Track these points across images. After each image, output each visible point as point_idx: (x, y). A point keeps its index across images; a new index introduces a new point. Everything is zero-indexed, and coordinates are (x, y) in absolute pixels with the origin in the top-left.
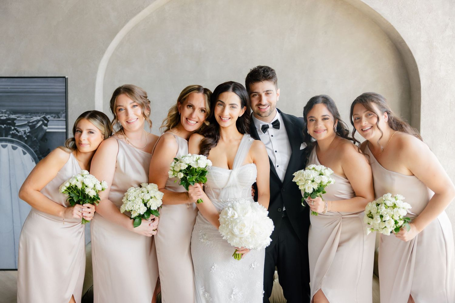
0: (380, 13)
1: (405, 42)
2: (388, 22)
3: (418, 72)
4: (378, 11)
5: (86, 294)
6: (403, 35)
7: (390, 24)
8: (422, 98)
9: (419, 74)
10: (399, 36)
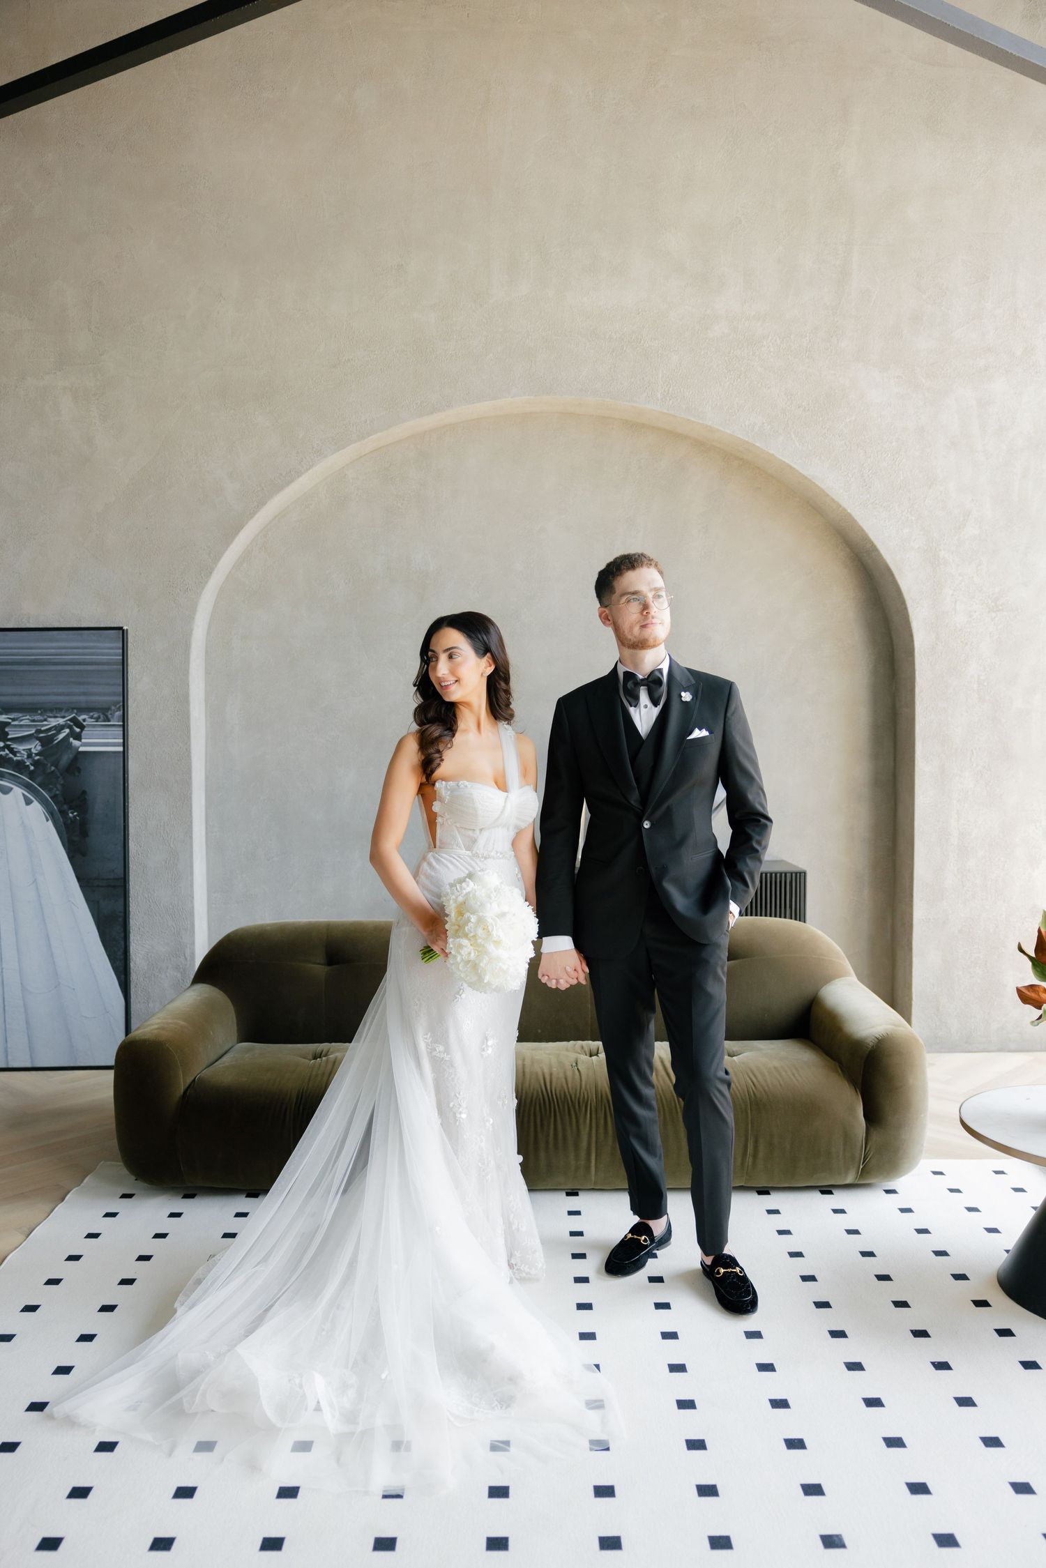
0: (823, 486)
1: (875, 549)
2: (840, 506)
3: (908, 616)
4: (818, 483)
5: (191, 1083)
6: (872, 535)
7: (844, 510)
8: (917, 673)
9: (911, 620)
10: (866, 538)
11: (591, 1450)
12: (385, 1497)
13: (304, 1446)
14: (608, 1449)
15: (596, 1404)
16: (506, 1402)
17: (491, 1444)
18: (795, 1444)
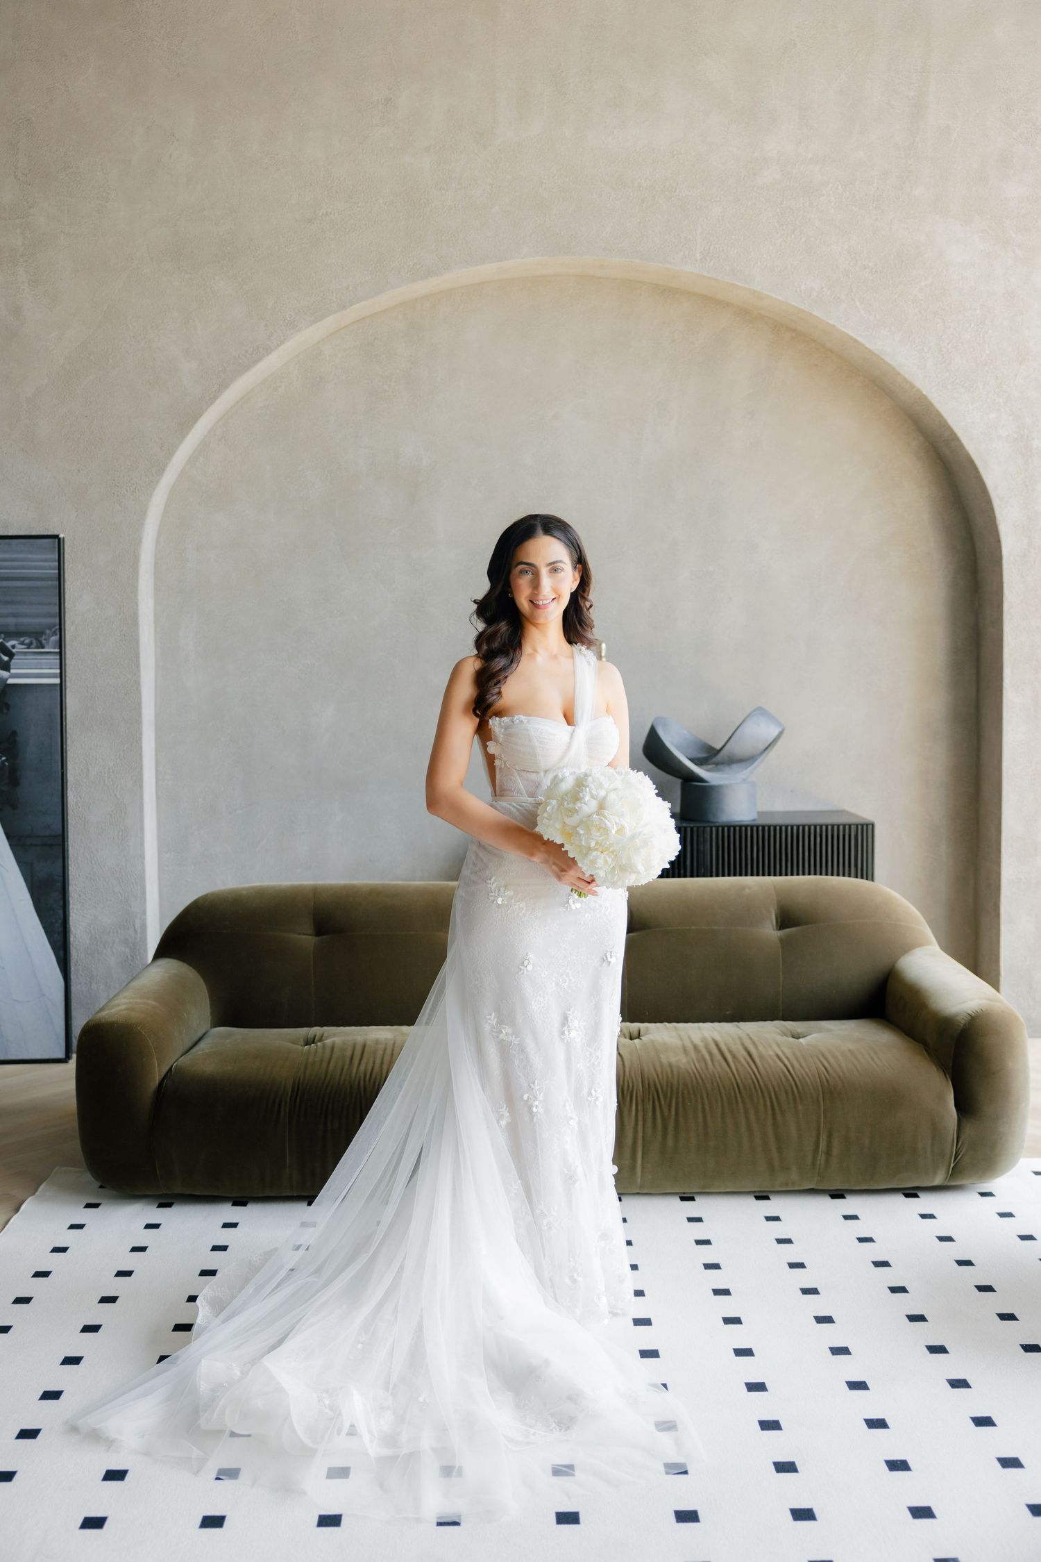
0: (892, 363)
1: (958, 440)
2: (914, 387)
3: (995, 517)
4: (888, 359)
5: (167, 1072)
6: (951, 421)
7: (919, 391)
8: (1005, 586)
9: (998, 523)
10: (944, 425)
11: (667, 1473)
12: (440, 1524)
13: (342, 1473)
14: (686, 1473)
15: (667, 1426)
16: (565, 1423)
17: (553, 1468)
18: (898, 1465)
